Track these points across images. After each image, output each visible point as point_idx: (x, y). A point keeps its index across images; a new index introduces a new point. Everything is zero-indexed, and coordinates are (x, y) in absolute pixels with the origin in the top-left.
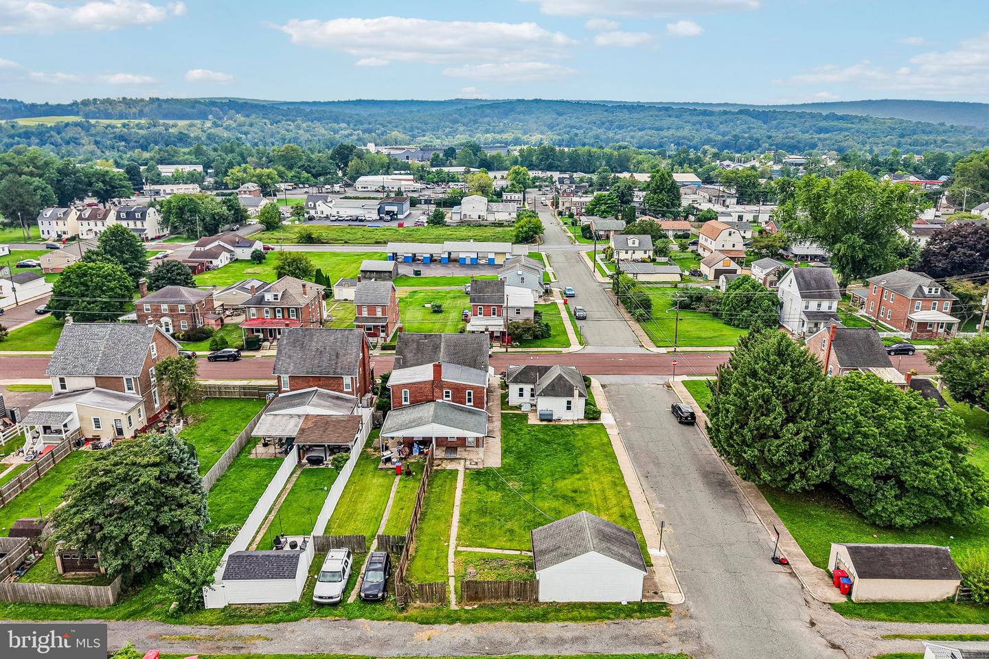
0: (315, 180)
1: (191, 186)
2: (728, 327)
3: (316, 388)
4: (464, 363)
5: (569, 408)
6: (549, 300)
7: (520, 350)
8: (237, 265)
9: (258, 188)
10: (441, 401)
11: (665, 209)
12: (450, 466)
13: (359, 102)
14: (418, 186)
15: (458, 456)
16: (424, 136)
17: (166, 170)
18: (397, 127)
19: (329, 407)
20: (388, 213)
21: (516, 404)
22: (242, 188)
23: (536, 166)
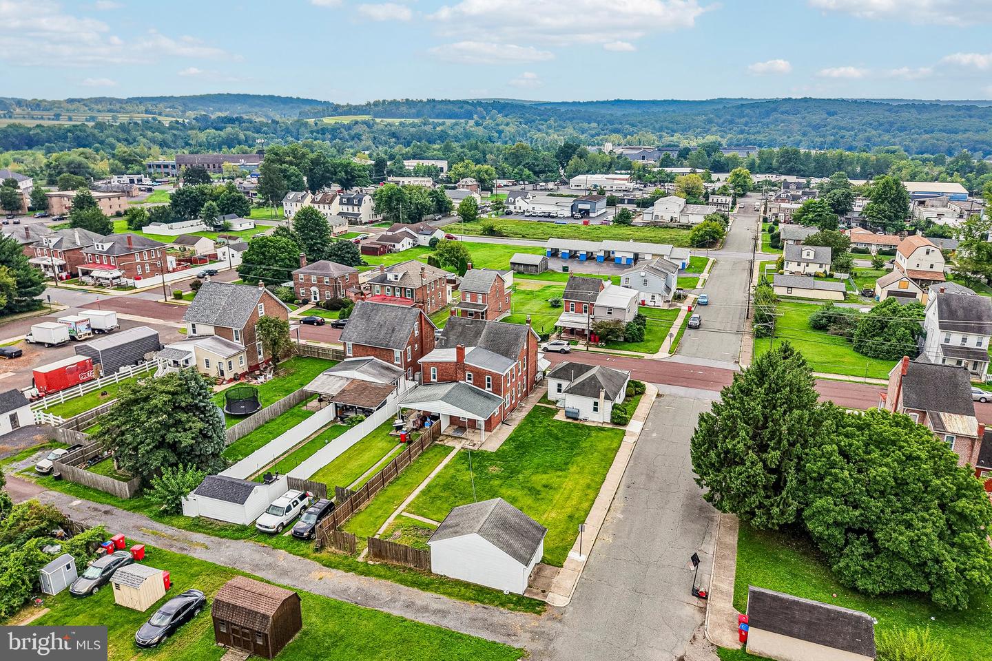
0: (536, 178)
1: (426, 179)
2: (856, 354)
3: (372, 357)
4: (498, 351)
5: (596, 409)
6: (675, 305)
7: (602, 350)
8: (417, 250)
9: (475, 183)
10: (463, 382)
11: (886, 221)
12: (449, 443)
13: (618, 102)
14: (631, 185)
15: (463, 436)
16: (673, 136)
17: (410, 164)
18: (645, 127)
19: (374, 375)
20: (580, 210)
21: (554, 399)
22: (462, 182)
23: (776, 169)
